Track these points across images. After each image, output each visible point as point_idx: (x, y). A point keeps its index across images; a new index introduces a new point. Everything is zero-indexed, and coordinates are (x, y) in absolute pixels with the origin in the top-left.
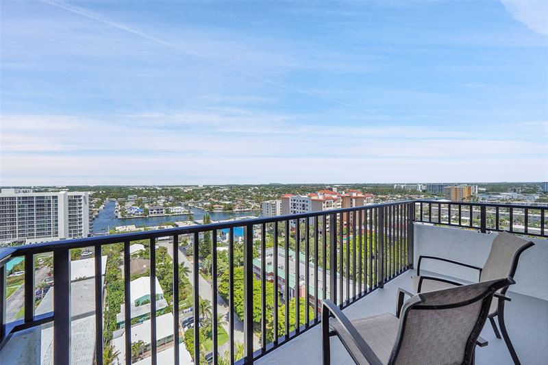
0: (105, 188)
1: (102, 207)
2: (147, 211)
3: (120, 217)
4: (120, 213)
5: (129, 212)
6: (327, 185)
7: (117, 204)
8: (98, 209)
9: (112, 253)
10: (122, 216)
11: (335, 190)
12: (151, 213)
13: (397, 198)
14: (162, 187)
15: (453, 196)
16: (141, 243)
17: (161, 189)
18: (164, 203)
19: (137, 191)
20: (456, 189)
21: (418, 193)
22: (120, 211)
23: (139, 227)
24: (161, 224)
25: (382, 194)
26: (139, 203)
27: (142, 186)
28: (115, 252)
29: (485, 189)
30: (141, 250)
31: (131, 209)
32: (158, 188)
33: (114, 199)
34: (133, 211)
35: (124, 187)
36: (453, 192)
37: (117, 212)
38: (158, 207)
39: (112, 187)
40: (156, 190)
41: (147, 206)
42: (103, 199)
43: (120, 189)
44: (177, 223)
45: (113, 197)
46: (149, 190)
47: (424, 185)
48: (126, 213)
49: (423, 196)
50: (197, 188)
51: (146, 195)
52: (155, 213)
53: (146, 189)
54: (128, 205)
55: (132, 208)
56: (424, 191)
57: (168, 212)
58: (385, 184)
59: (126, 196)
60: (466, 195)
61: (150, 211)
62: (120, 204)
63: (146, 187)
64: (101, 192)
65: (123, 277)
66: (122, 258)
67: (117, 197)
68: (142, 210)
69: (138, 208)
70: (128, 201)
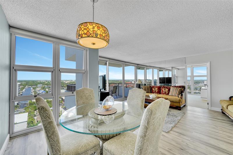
0: (25, 81)
1: (24, 90)
2: (47, 92)
4: (33, 93)
5: (38, 93)
7: (32, 89)
8: (22, 91)
9: (30, 112)
19: (41, 83)
22: (34, 92)
26: (43, 88)
28: (32, 111)
31: (39, 91)
33: (31, 87)
34: (40, 92)
37: (32, 93)
39: (30, 81)
41: (47, 90)
42: (25, 86)
43: (33, 82)
44: (62, 97)
46: (48, 82)
50: (72, 81)
51: (46, 84)
53: (47, 82)
54: (38, 89)
59: (37, 85)
61: (49, 92)
62: (34, 89)
63: (46, 80)
64: (23, 83)
65: (36, 122)
66: (35, 113)
67: (32, 86)
68: (45, 91)
69: (43, 90)
70: (38, 87)
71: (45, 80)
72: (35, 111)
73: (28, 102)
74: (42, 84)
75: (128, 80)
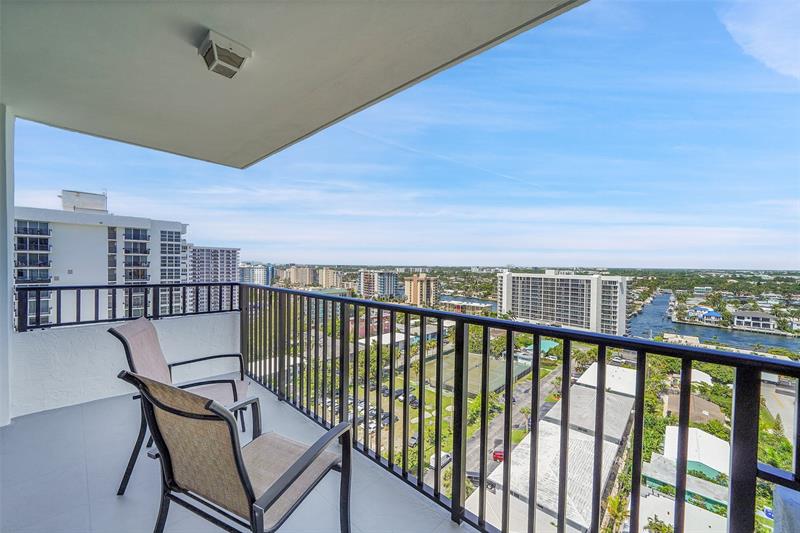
0: (657, 272)
1: (648, 300)
2: (729, 318)
3: (675, 319)
4: (675, 313)
5: (691, 314)
7: (672, 298)
8: (642, 303)
10: (679, 318)
12: (739, 323)
14: (775, 273)
16: (707, 372)
17: (772, 278)
18: (775, 306)
19: (708, 281)
22: (677, 309)
23: (707, 343)
24: (759, 348)
26: (715, 301)
27: (726, 271)
30: (702, 383)
31: (696, 309)
32: (766, 277)
33: (670, 291)
34: (700, 314)
37: (671, 311)
38: (757, 314)
39: (670, 272)
40: (760, 279)
41: (730, 309)
42: (652, 287)
43: (682, 274)
45: (669, 287)
46: (741, 278)
48: (686, 314)
51: (731, 288)
52: (748, 324)
53: (734, 277)
54: (693, 302)
55: (698, 307)
57: (783, 326)
59: (690, 288)
61: (736, 319)
62: (679, 299)
63: (734, 273)
64: (650, 278)
65: (665, 415)
66: (668, 384)
67: (674, 288)
68: (719, 314)
69: (711, 310)
70: (693, 296)
71: (729, 272)
72: (668, 373)
74: (711, 284)
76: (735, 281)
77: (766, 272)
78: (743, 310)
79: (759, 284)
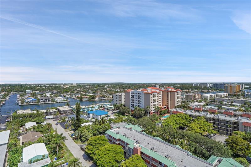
0: (10, 85)
1: (7, 98)
2: (39, 100)
3: (20, 104)
4: (20, 102)
5: (26, 101)
6: (153, 84)
7: (18, 96)
8: (5, 99)
9: (14, 129)
10: (22, 103)
11: (158, 87)
12: (42, 101)
13: (195, 91)
14: (49, 84)
15: (229, 90)
16: (34, 121)
17: (48, 86)
18: (50, 95)
19: (31, 87)
20: (231, 86)
21: (208, 89)
22: (21, 100)
23: (33, 111)
24: (48, 108)
25: (186, 89)
26: (34, 95)
27: (36, 84)
28: (16, 127)
29: (248, 87)
30: (34, 126)
31: (28, 99)
32: (47, 86)
33: (17, 93)
34: (29, 100)
35: (23, 85)
36: (229, 88)
37: (18, 101)
38: (46, 98)
39: (16, 85)
40: (45, 86)
41: (39, 97)
42: (9, 92)
43: (21, 86)
44: (59, 108)
45: (16, 92)
46: (41, 86)
47: (211, 84)
48: (25, 101)
49: (211, 90)
50: (72, 85)
51: (38, 90)
52: (44, 101)
53: (38, 86)
54: (26, 96)
55: (28, 98)
56: (211, 88)
57: (53, 100)
58: (187, 83)
59: (25, 91)
60: (237, 90)
61: (41, 100)
62: (21, 96)
64: (7, 88)
65: (21, 144)
66: (21, 131)
67: (18, 91)
68: (35, 100)
69: (33, 98)
70: (26, 94)
71: (37, 84)
72: (20, 127)
73: (12, 115)
74: (32, 89)
75: (148, 84)
76: (39, 87)
77: (47, 84)
78: (42, 97)
79: (45, 88)
